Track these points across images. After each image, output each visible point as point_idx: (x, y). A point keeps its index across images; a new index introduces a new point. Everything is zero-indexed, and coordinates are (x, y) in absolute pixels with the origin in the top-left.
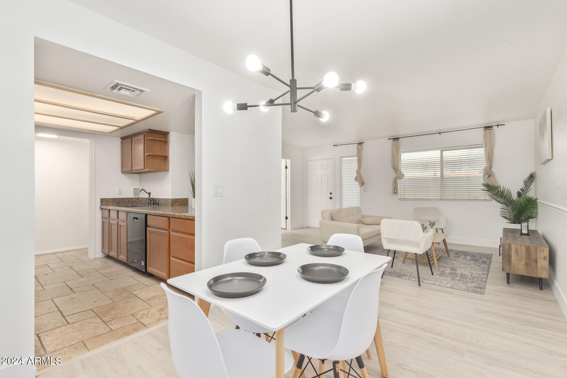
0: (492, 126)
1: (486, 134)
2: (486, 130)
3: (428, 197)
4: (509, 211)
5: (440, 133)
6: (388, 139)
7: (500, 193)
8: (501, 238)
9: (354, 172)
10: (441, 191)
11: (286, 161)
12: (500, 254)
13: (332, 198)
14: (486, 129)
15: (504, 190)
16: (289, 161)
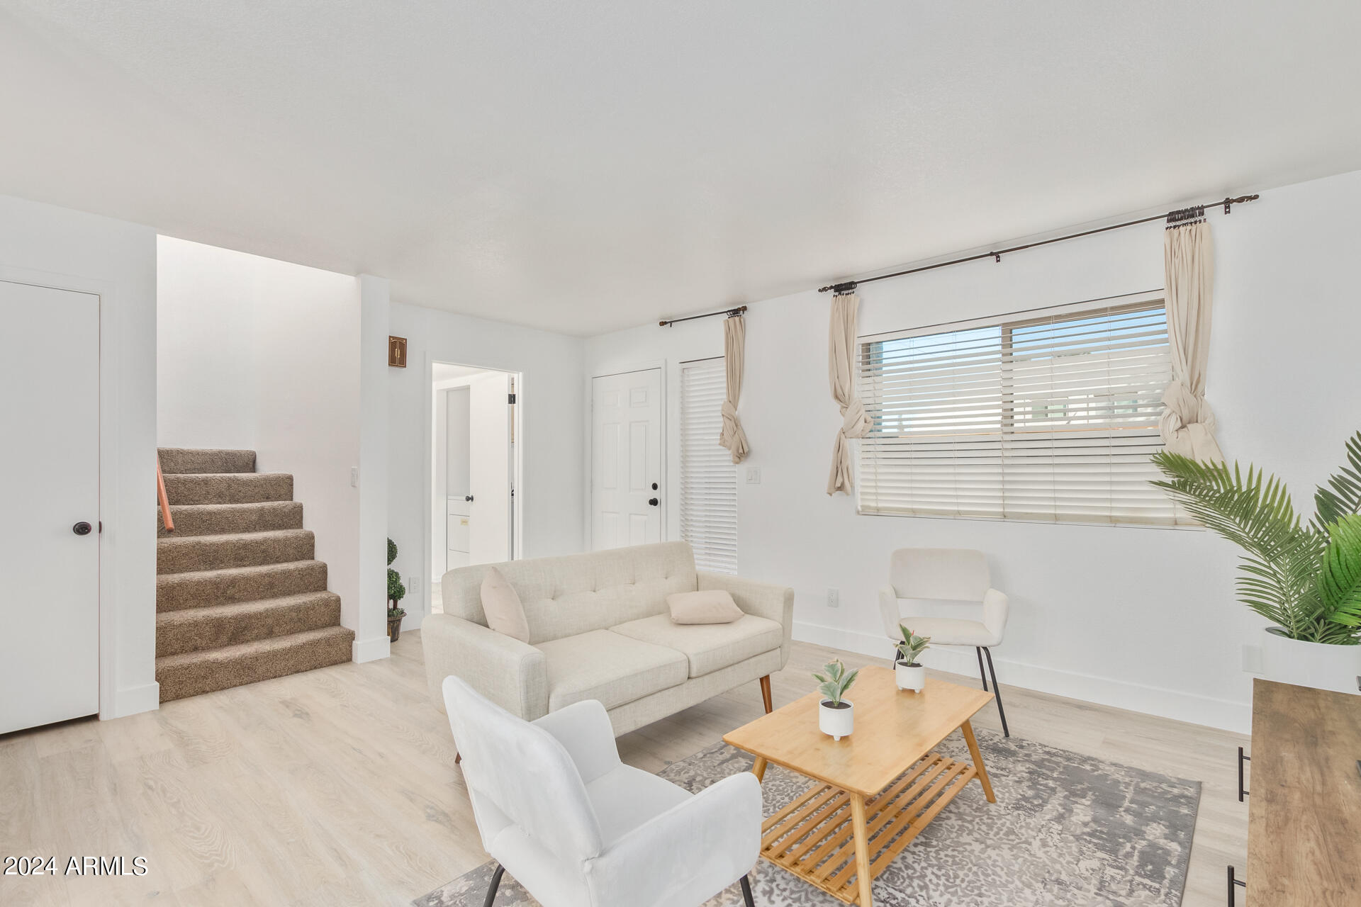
0: (1203, 207)
1: (1175, 243)
2: (1175, 227)
3: (958, 504)
4: (1279, 582)
5: (997, 255)
6: (820, 291)
7: (1236, 497)
8: (1241, 750)
9: (716, 414)
10: (1003, 482)
11: (513, 379)
12: (1242, 793)
13: (659, 501)
14: (1178, 223)
15: (1254, 486)
16: (519, 377)
